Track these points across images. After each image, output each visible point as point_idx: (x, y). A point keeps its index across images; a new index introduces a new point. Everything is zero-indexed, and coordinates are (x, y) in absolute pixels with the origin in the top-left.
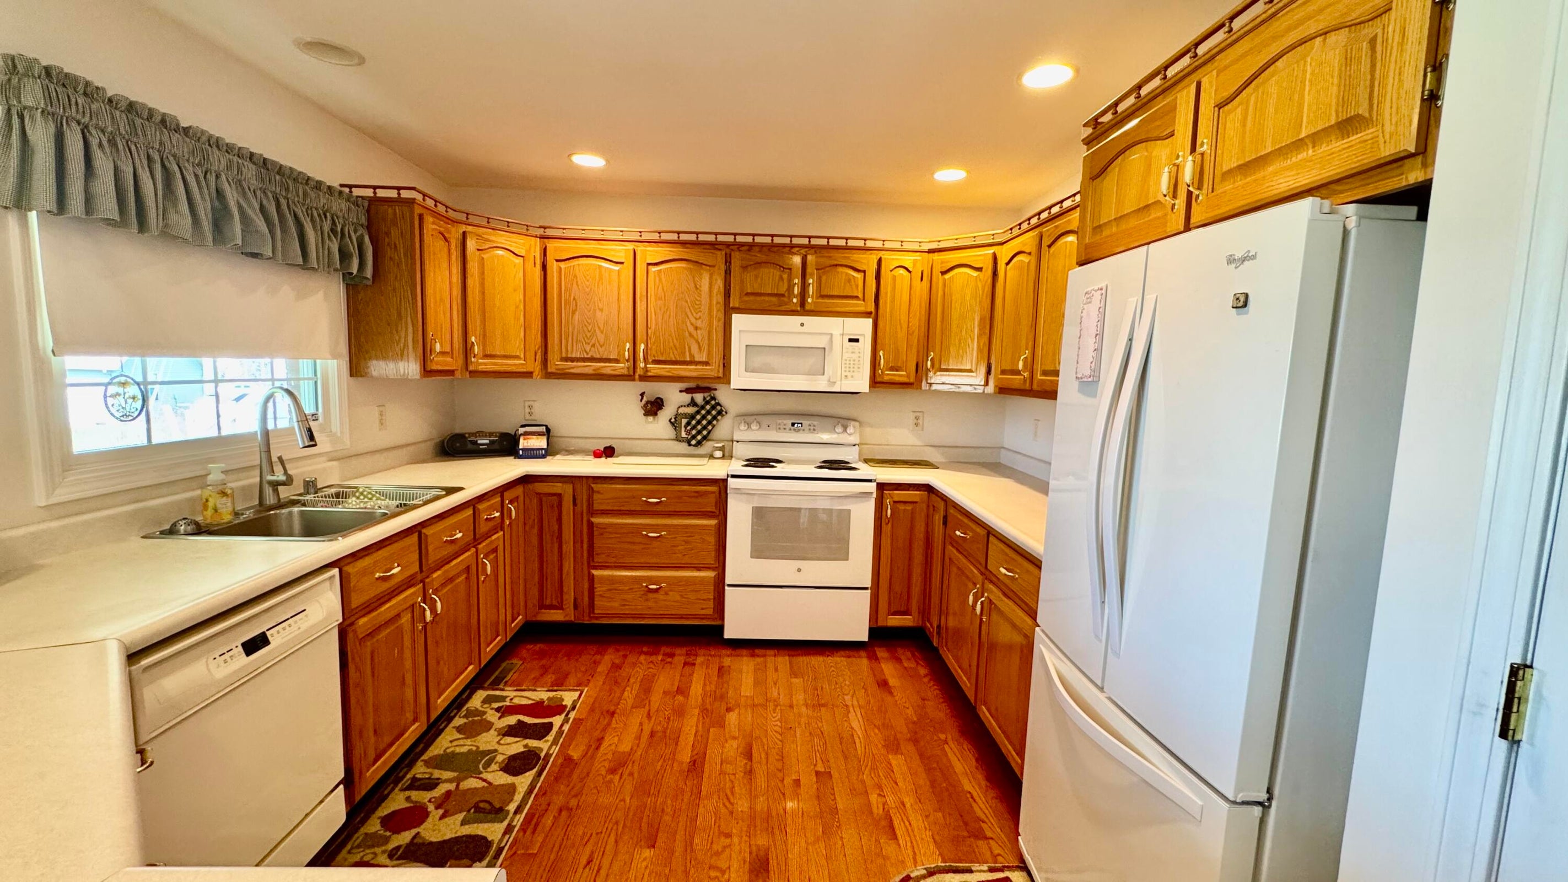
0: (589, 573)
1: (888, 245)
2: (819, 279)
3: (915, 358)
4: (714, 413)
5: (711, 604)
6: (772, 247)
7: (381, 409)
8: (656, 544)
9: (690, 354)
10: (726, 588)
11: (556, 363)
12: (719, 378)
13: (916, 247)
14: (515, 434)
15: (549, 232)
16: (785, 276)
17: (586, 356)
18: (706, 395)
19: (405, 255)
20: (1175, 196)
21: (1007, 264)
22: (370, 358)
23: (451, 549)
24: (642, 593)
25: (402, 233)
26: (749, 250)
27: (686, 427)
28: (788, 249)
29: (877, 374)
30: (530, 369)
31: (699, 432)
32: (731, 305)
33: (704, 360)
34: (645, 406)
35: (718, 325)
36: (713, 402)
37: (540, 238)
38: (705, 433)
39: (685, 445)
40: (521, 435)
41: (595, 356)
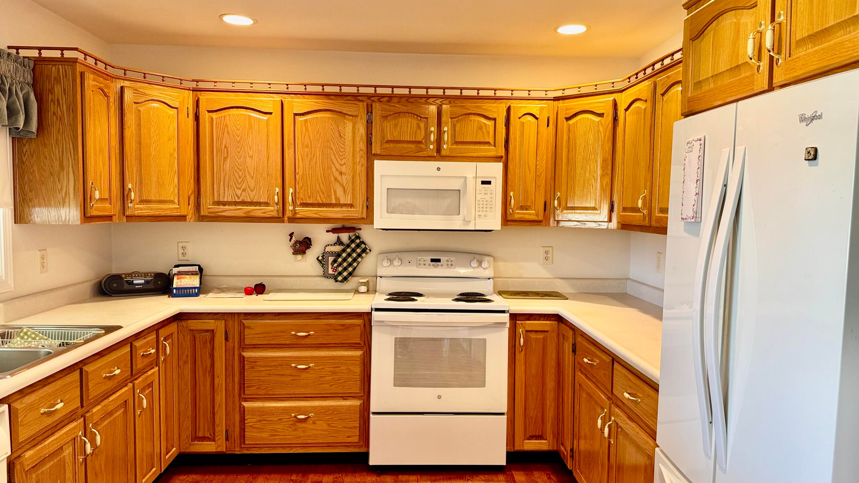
0: (240, 404)
1: (516, 94)
2: (454, 127)
3: (543, 197)
4: (359, 250)
5: (357, 432)
6: (410, 98)
7: (43, 253)
8: (304, 375)
9: (337, 198)
10: (371, 416)
11: (207, 207)
12: (363, 218)
13: (542, 95)
14: (169, 274)
15: (202, 85)
16: (422, 125)
17: (237, 200)
18: (351, 234)
19: (68, 109)
20: (759, 59)
21: (626, 110)
22: (34, 206)
23: (110, 385)
24: (292, 423)
25: (64, 90)
26: (388, 101)
27: (332, 264)
28: (424, 99)
29: (508, 213)
30: (183, 213)
31: (345, 269)
32: (373, 152)
33: (349, 203)
34: (294, 246)
35: (361, 170)
36: (358, 241)
37: (193, 91)
38: (350, 269)
39: (332, 281)
40: (175, 274)
41: (246, 200)
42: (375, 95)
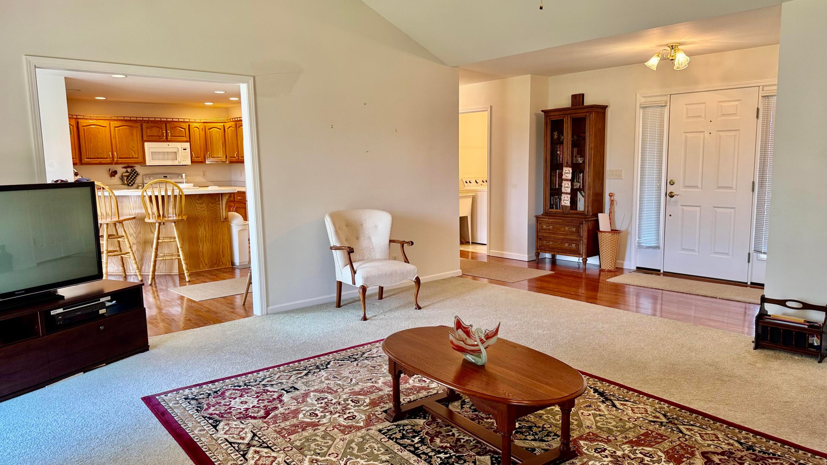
1: (191, 121)
2: (171, 131)
3: (203, 154)
4: (135, 174)
6: (155, 122)
11: (85, 160)
12: (139, 163)
13: (199, 121)
16: (160, 130)
17: (96, 157)
18: (132, 169)
21: (228, 128)
26: (148, 122)
27: (127, 180)
28: (160, 122)
29: (193, 159)
32: (144, 140)
33: (133, 157)
34: (111, 173)
35: (140, 145)
36: (135, 171)
39: (127, 186)
41: (99, 157)
42: (143, 120)
